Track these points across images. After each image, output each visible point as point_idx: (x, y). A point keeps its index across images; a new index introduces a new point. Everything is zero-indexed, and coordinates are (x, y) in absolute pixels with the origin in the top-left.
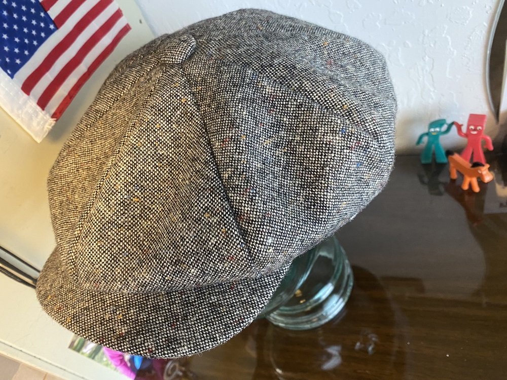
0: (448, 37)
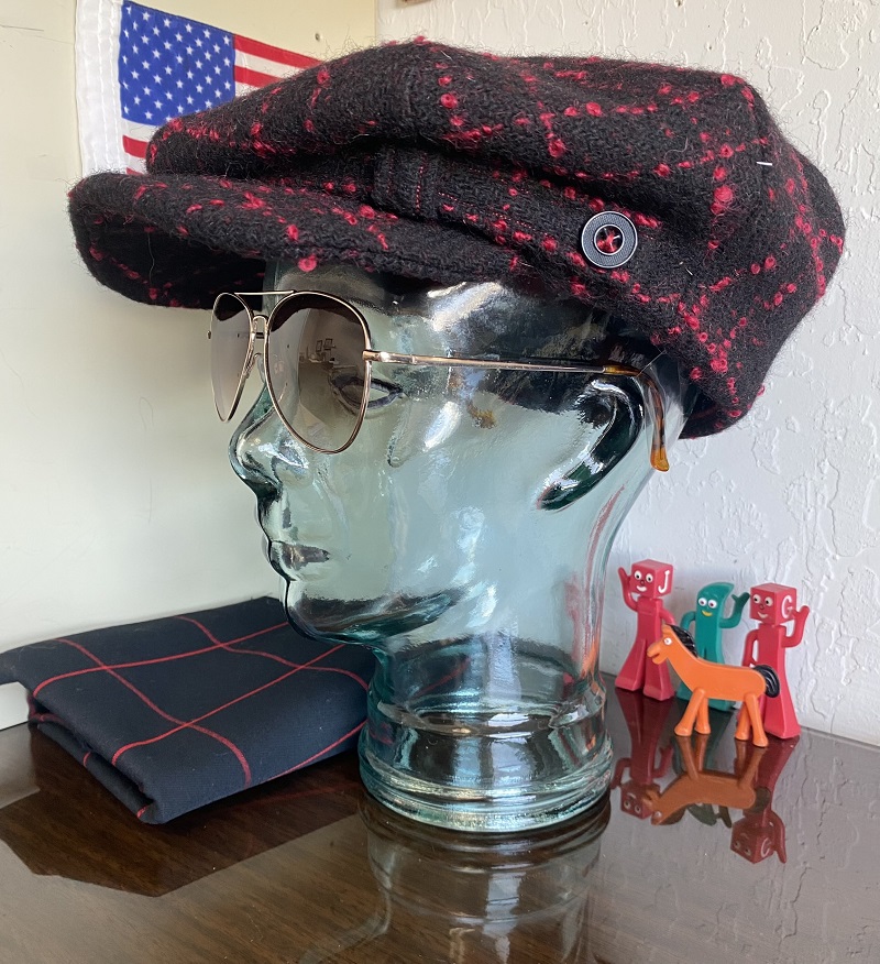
0: (871, 425)
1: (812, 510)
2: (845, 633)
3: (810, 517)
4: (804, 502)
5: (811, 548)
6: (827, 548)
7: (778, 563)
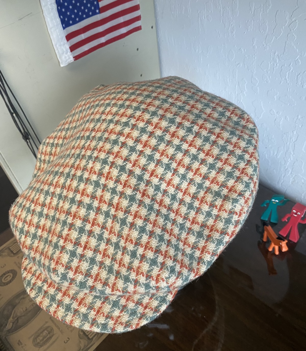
1: (289, 142)
2: (293, 173)
3: (288, 143)
4: (287, 139)
5: (287, 151)
6: (292, 152)
7: (278, 151)
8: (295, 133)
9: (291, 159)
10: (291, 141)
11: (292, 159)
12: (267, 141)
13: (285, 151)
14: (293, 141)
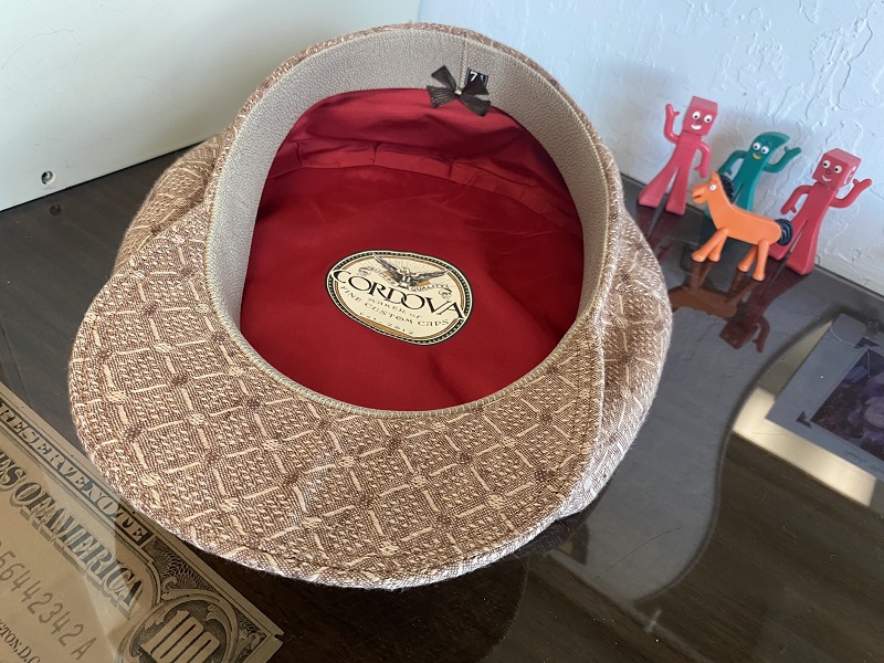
1: (832, 63)
3: (827, 69)
4: (827, 55)
5: (816, 96)
6: (831, 102)
7: (782, 103)
8: (862, 27)
9: (821, 124)
10: (841, 59)
11: (824, 124)
12: (755, 69)
13: (809, 99)
14: (849, 58)
